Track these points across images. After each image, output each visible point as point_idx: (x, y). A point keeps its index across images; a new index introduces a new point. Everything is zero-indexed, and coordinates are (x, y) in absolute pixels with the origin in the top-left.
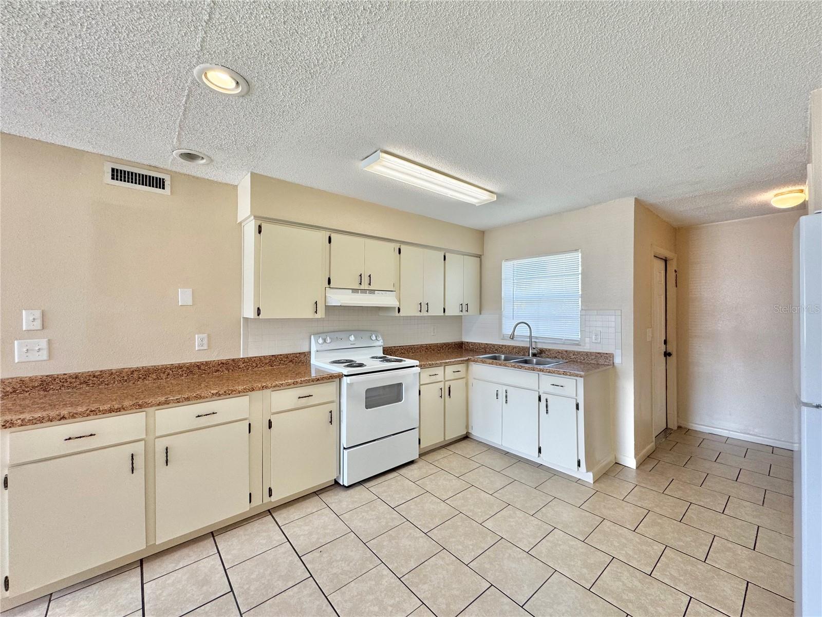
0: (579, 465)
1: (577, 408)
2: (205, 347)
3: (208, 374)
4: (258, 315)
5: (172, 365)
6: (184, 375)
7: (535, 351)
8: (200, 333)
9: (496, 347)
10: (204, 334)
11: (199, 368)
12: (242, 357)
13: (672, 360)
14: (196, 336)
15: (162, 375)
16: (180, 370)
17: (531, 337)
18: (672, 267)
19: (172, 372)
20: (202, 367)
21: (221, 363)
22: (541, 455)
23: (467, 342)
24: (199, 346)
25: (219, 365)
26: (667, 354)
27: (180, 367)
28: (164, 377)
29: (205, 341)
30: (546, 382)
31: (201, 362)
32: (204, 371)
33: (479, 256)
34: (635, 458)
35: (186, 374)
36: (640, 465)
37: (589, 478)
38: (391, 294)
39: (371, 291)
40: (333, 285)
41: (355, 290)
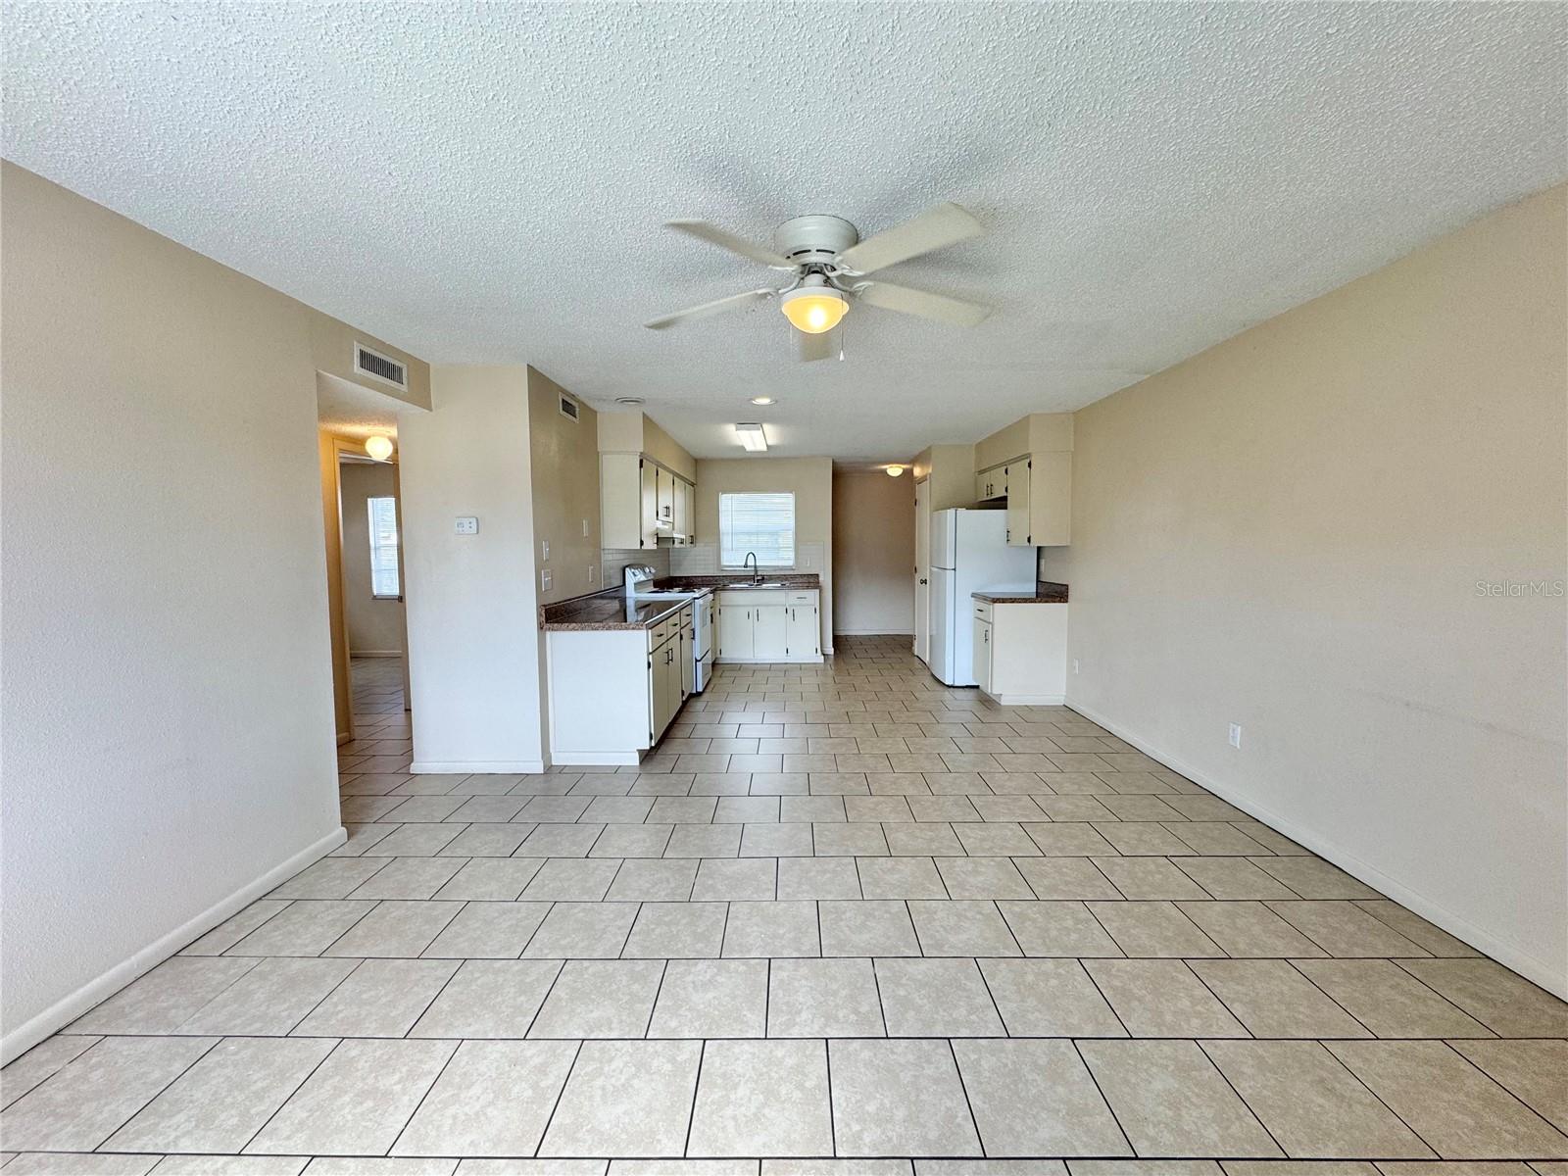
38: (672, 525)
39: (667, 523)
40: (659, 517)
41: (663, 522)
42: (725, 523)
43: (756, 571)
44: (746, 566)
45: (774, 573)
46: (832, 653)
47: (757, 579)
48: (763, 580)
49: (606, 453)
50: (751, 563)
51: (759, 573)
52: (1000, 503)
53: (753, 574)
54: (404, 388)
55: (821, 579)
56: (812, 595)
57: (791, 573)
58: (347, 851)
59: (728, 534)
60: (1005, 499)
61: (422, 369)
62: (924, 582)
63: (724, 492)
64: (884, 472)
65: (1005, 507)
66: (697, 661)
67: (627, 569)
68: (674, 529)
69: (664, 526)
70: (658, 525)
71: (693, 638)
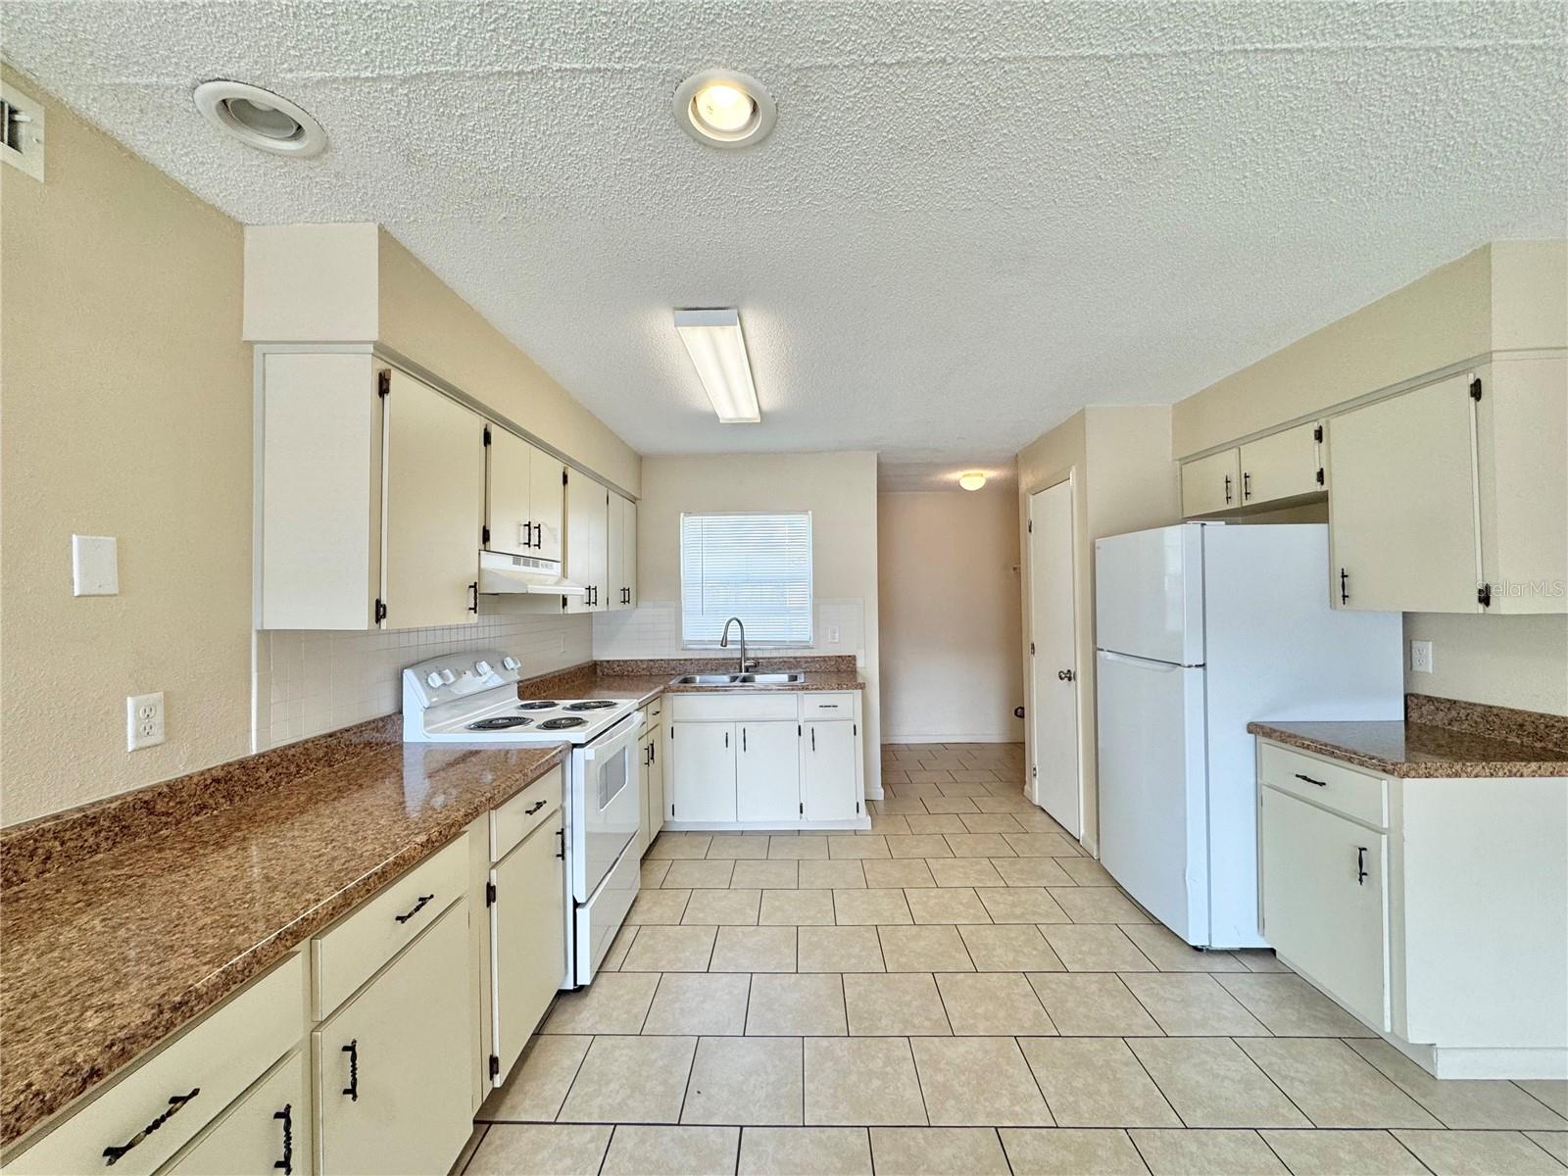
0: (858, 810)
1: (856, 733)
2: (158, 737)
3: (178, 822)
4: (378, 620)
5: (57, 817)
6: (104, 845)
7: (749, 664)
8: (139, 690)
9: (673, 664)
10: (152, 691)
11: (151, 812)
12: (254, 752)
14: (130, 701)
15: (24, 864)
16: (91, 830)
17: (743, 642)
19: (63, 844)
20: (160, 807)
21: (213, 780)
22: (805, 815)
23: (608, 662)
24: (137, 736)
25: (207, 787)
27: (88, 820)
28: (33, 871)
29: (158, 718)
31: (152, 788)
32: (164, 819)
33: (634, 500)
34: (882, 785)
35: (110, 842)
37: (868, 823)
38: (557, 568)
39: (535, 561)
40: (493, 544)
41: (517, 558)
42: (690, 565)
43: (744, 650)
44: (724, 642)
45: (775, 654)
46: (882, 798)
47: (744, 669)
48: (757, 666)
50: (734, 634)
51: (751, 654)
52: (1310, 508)
53: (737, 654)
55: (860, 664)
56: (847, 702)
57: (807, 653)
59: (695, 585)
60: (1323, 499)
62: (1069, 676)
63: (688, 513)
65: (1323, 518)
66: (576, 905)
67: (408, 674)
68: (564, 574)
69: (521, 568)
70: (490, 562)
71: (562, 856)
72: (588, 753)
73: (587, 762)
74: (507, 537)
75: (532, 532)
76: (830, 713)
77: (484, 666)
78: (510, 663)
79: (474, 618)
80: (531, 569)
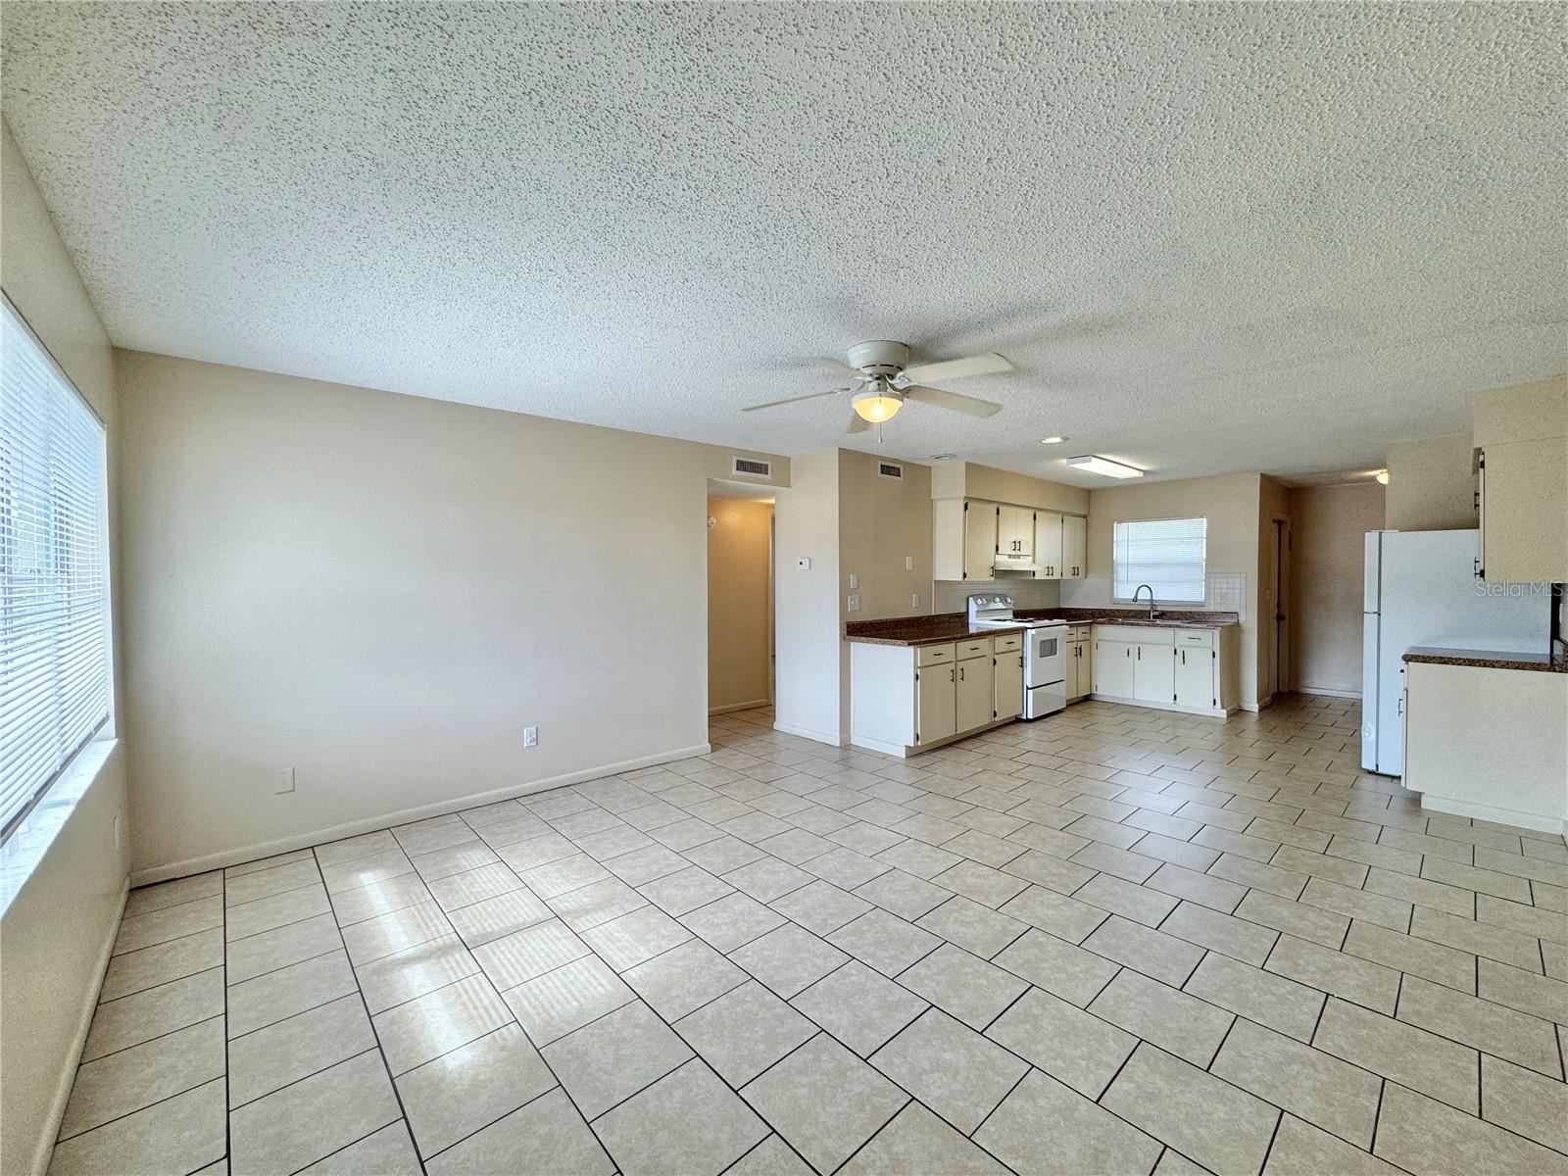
0: (1215, 704)
1: (1214, 656)
2: (917, 605)
4: (964, 578)
7: (1156, 613)
8: (915, 593)
9: (1108, 611)
12: (933, 614)
13: (1285, 623)
14: (913, 595)
17: (1154, 601)
18: (1286, 529)
22: (1177, 702)
23: (1068, 608)
24: (914, 604)
26: (1280, 618)
29: (917, 600)
30: (1183, 636)
33: (1085, 517)
34: (1258, 702)
36: (1261, 710)
37: (1223, 714)
38: (1031, 558)
39: (1019, 556)
40: (1000, 552)
41: (1010, 556)
42: (1120, 553)
43: (1153, 605)
44: (1135, 600)
45: (1177, 609)
46: (1257, 710)
47: (1152, 616)
49: (938, 500)
51: (1159, 608)
53: (1148, 608)
54: (768, 477)
55: (1241, 618)
56: (1207, 637)
57: (1200, 609)
58: (707, 758)
59: (1123, 565)
61: (784, 462)
63: (1120, 522)
64: (1373, 479)
66: (1028, 688)
67: (971, 599)
68: (1034, 562)
69: (1012, 560)
70: (999, 558)
71: (1022, 666)
72: (1033, 631)
73: (1033, 635)
74: (1006, 547)
75: (1017, 545)
76: (1195, 642)
77: (998, 599)
78: (1009, 600)
79: (993, 579)
80: (1018, 560)
